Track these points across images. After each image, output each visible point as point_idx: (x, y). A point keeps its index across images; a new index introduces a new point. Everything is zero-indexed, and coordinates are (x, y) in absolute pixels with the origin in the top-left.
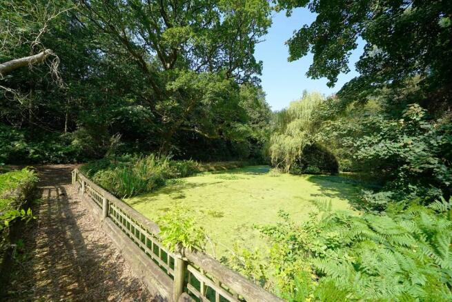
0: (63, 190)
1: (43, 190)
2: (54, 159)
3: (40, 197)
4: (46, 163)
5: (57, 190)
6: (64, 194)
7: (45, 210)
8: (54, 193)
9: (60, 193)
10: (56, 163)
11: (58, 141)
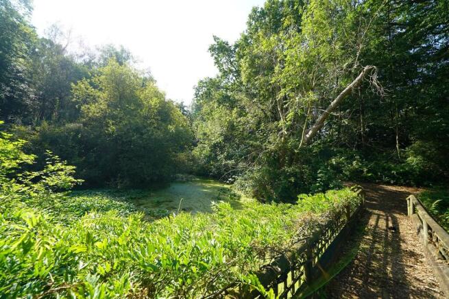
0: (395, 222)
1: (371, 214)
2: (386, 179)
3: (367, 223)
4: (379, 183)
5: (387, 220)
6: (396, 229)
7: (366, 246)
8: (382, 223)
9: (390, 225)
10: (388, 183)
11: (391, 159)
